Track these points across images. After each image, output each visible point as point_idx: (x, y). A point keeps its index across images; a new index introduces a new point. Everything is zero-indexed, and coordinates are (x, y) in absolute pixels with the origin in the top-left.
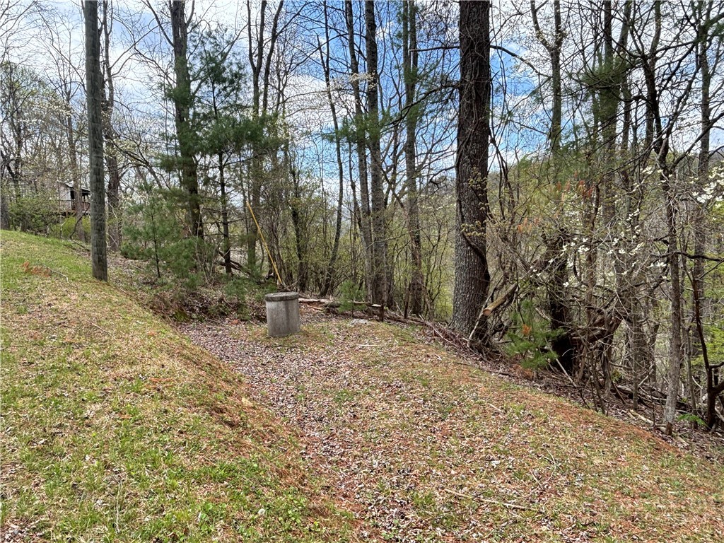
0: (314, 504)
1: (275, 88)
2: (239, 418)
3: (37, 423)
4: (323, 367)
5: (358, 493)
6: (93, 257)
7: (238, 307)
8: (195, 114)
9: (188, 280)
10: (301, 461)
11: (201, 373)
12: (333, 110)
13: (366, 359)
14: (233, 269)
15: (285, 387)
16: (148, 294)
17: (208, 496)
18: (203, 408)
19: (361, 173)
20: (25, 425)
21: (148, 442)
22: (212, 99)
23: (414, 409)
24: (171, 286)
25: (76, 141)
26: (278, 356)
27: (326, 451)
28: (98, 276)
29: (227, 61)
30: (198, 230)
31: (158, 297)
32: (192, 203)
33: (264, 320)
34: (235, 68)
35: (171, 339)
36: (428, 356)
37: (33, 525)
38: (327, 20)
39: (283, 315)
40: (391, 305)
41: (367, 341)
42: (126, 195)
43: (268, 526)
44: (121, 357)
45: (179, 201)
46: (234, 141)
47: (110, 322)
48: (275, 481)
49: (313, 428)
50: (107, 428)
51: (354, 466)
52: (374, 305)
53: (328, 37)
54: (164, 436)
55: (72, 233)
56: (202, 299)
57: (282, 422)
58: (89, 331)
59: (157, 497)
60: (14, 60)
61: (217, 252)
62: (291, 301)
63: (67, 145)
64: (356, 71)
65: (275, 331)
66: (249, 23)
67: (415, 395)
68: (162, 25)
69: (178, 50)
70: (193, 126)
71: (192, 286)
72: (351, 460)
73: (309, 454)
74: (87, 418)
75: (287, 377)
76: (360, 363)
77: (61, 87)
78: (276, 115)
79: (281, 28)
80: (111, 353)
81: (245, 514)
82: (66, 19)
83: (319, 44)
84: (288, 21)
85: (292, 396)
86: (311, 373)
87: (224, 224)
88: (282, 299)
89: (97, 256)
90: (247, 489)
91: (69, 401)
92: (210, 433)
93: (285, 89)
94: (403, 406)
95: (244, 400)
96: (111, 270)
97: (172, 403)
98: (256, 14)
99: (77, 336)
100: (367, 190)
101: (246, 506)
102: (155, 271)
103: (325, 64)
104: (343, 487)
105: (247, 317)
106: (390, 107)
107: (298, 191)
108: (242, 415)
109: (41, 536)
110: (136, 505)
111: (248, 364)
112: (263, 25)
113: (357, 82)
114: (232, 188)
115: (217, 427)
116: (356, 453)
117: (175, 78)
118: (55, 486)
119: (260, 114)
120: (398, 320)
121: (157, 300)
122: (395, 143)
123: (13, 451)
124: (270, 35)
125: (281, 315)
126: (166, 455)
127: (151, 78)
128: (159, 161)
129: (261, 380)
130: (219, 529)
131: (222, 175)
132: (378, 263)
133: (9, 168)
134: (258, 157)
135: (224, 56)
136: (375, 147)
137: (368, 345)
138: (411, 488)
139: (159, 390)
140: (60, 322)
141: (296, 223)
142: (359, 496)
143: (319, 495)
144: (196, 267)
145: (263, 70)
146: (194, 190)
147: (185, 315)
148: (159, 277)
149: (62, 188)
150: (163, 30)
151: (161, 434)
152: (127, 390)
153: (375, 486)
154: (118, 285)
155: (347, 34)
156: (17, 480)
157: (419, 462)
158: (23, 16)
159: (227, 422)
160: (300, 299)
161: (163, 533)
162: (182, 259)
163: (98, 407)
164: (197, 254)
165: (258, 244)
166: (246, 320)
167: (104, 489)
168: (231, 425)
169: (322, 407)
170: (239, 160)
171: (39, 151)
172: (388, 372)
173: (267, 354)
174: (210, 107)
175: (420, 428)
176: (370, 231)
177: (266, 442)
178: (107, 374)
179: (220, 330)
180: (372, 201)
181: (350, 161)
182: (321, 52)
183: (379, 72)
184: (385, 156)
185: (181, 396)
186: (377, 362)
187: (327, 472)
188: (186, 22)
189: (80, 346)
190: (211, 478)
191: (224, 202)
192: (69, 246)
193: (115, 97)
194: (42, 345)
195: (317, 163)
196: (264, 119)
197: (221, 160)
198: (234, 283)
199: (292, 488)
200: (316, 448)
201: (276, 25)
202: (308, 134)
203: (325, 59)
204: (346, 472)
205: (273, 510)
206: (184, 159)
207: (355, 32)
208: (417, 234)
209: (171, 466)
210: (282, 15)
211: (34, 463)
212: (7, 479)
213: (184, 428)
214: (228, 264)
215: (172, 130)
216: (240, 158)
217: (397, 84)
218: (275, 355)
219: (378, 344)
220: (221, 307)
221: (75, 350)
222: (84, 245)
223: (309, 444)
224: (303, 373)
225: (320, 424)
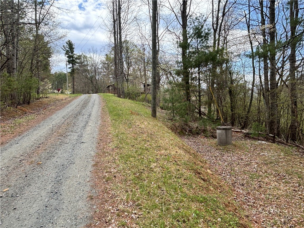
0: (241, 222)
1: (223, 37)
2: (207, 178)
3: (136, 167)
4: (243, 161)
5: (263, 222)
6: (152, 109)
7: (204, 131)
8: (190, 52)
9: (184, 119)
10: (234, 202)
11: (191, 157)
12: (251, 43)
13: (266, 160)
14: (202, 115)
15: (225, 168)
16: (170, 124)
17: (196, 207)
18: (192, 171)
19: (264, 72)
20: (132, 167)
21: (173, 181)
22: (197, 45)
23: (293, 188)
24: (178, 121)
25: (146, 66)
26: (222, 154)
27: (246, 199)
28: (153, 115)
29: (203, 28)
30: (188, 99)
31: (174, 125)
32: (187, 88)
33: (216, 138)
34: (206, 31)
35: (179, 142)
36: (301, 163)
37: (136, 203)
38: (249, 3)
39: (224, 136)
40: (279, 135)
41: (266, 152)
42: (162, 86)
43: (222, 226)
44: (162, 147)
45: (182, 87)
46: (205, 61)
47: (158, 133)
48: (224, 208)
49: (239, 188)
50: (159, 173)
51: (260, 209)
52: (270, 135)
53: (249, 11)
54: (179, 180)
55: (144, 100)
56: (189, 127)
57: (225, 183)
58: (151, 136)
59: (177, 203)
60: (128, 39)
61: (196, 108)
62: (228, 130)
63: (143, 68)
64: (264, 24)
65: (220, 142)
66: (213, 11)
67: (294, 181)
68: (178, 18)
69: (184, 27)
70: (188, 57)
71: (186, 121)
72: (258, 206)
73: (238, 199)
74: (152, 168)
75: (226, 164)
76: (263, 162)
77: (142, 47)
78: (223, 49)
79: (227, 11)
80: (159, 145)
81: (212, 219)
82: (144, 22)
83: (245, 15)
84: (230, 7)
85: (229, 172)
86: (237, 163)
87: (199, 96)
88: (224, 129)
89: (153, 108)
90: (212, 208)
91: (146, 161)
92: (196, 182)
93: (227, 37)
94: (287, 186)
95: (208, 170)
96: (158, 114)
97: (181, 167)
98: (216, 6)
99: (147, 137)
100: (268, 79)
101: (212, 216)
102: (172, 115)
103: (248, 23)
104: (255, 217)
105: (207, 136)
106: (281, 38)
107: (232, 81)
108: (208, 177)
109: (139, 208)
110: (170, 205)
111: (208, 155)
112: (219, 10)
113: (264, 29)
114: (203, 81)
115: (198, 180)
116: (261, 203)
117: (182, 38)
118: (143, 191)
119: (216, 49)
120: (282, 143)
121: (173, 126)
122: (283, 56)
123: (129, 176)
124: (222, 14)
125: (223, 136)
126: (180, 187)
127: (173, 40)
128: (175, 72)
129: (214, 163)
130: (201, 222)
131: (199, 76)
132: (272, 115)
133: (125, 77)
134: (214, 68)
135: (202, 27)
136: (273, 59)
137: (266, 154)
138: (292, 226)
139: (176, 161)
140: (142, 132)
141: (230, 95)
142: (263, 224)
143: (243, 218)
144: (187, 114)
145: (218, 30)
146: (188, 83)
147: (183, 133)
148: (174, 117)
149: (141, 84)
150: (178, 20)
151: (177, 179)
152: (165, 159)
153: (272, 221)
154: (160, 119)
155: (259, 7)
156: (131, 186)
157: (297, 215)
158: (131, 23)
159: (202, 179)
160: (232, 130)
161: (180, 218)
162: (182, 110)
163: (155, 164)
164: (188, 109)
165: (212, 105)
166: (207, 137)
167: (158, 196)
168: (204, 180)
169: (243, 179)
170: (206, 69)
171: (134, 71)
172: (278, 168)
173: (217, 152)
174: (195, 48)
175: (297, 198)
176: (269, 99)
177: (218, 190)
178: (158, 152)
179: (197, 140)
180: (271, 84)
181: (259, 66)
182: (246, 18)
183: (275, 22)
184: (277, 62)
185: (184, 165)
186: (271, 163)
187: (247, 209)
188: (187, 15)
189: (148, 141)
190: (197, 201)
191: (200, 87)
192: (143, 105)
193: (160, 49)
194: (137, 140)
195: (242, 68)
196: (218, 51)
197: (199, 70)
198: (203, 121)
199: (231, 212)
200: (241, 197)
201: (224, 9)
202: (239, 55)
203: (248, 21)
204: (256, 211)
205: (224, 220)
206: (184, 70)
207: (264, 6)
208: (295, 101)
209: (182, 192)
210: (227, 4)
211: (136, 181)
212: (128, 185)
213: (186, 178)
214: (200, 113)
215: (180, 59)
216: (207, 68)
217: (285, 27)
218: (220, 153)
219: (272, 154)
220: (197, 130)
221: (147, 143)
222: (148, 104)
223: (237, 195)
224: (233, 163)
225: (242, 187)
